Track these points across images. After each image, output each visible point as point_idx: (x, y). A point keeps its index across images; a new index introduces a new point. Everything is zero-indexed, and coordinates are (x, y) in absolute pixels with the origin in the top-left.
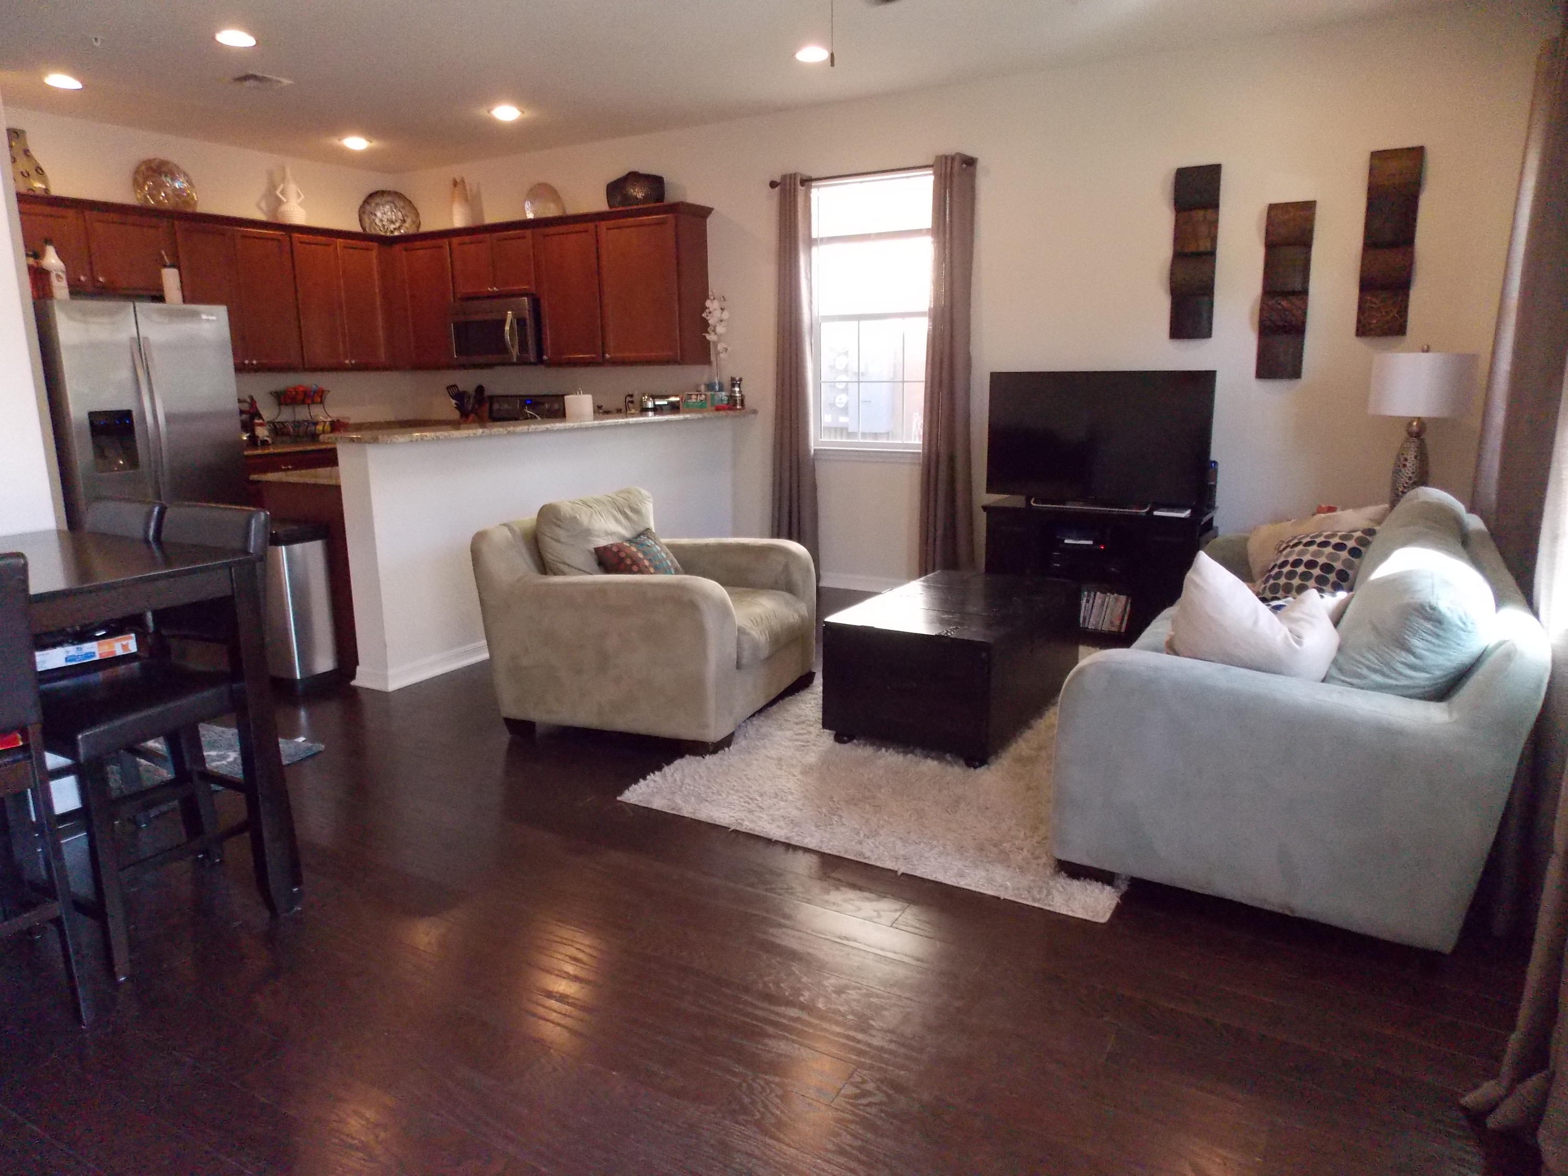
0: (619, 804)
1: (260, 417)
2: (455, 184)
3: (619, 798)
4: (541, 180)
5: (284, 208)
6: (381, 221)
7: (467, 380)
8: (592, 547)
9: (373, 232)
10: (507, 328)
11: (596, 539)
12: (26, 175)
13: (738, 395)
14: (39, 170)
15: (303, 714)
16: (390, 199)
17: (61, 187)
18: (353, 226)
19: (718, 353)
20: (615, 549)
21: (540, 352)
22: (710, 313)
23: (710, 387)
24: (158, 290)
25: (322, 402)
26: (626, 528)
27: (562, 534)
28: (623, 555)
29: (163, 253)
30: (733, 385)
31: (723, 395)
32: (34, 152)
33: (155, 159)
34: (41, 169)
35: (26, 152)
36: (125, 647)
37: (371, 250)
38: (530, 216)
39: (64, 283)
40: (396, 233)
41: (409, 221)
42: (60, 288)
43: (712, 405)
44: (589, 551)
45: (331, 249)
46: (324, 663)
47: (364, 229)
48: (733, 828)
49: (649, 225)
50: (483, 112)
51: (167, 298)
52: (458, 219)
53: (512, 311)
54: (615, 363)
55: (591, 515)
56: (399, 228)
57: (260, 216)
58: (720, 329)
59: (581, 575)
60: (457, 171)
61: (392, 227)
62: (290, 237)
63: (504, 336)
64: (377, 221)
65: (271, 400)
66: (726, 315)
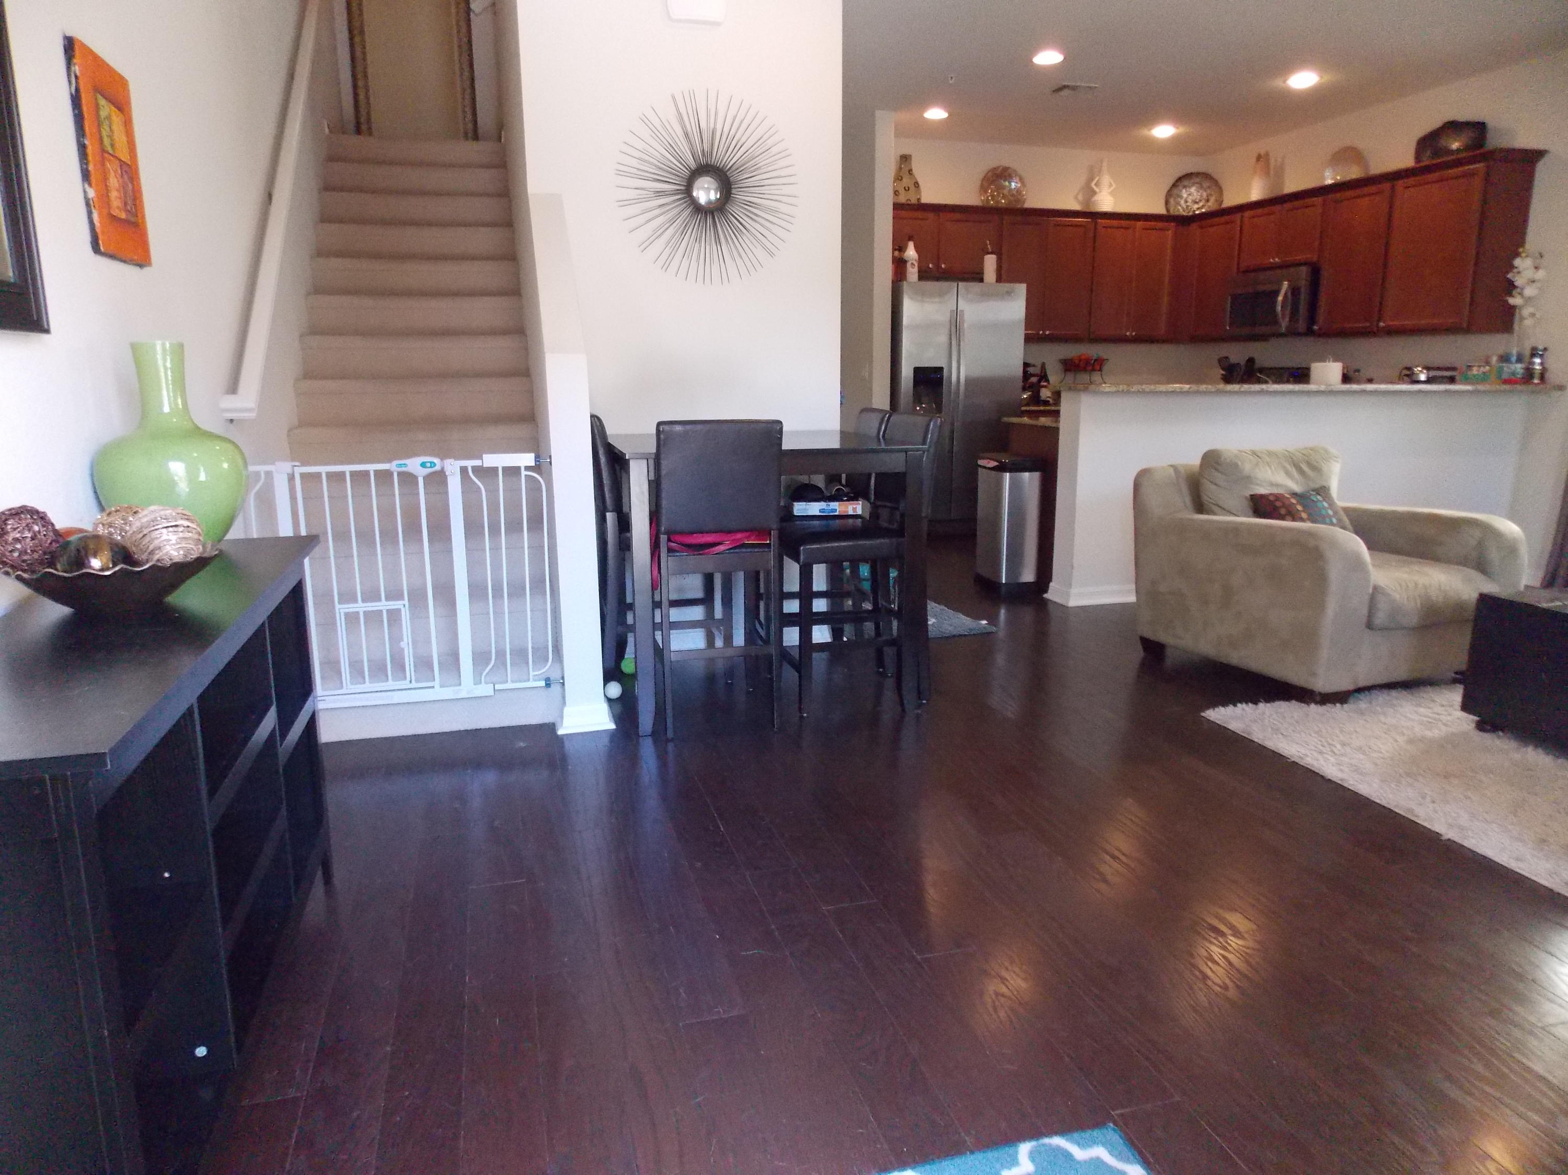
0: (1202, 719)
1: (1047, 381)
2: (1259, 158)
3: (1203, 714)
4: (1348, 143)
5: (1096, 198)
6: (1186, 202)
7: (1238, 353)
8: (1248, 493)
9: (1177, 213)
10: (1280, 298)
11: (1257, 487)
12: (907, 189)
13: (1538, 367)
14: (916, 185)
15: (1003, 611)
16: (1198, 180)
17: (929, 196)
18: (1160, 210)
19: (1522, 319)
20: (1271, 498)
21: (1312, 319)
22: (1519, 272)
23: (1505, 358)
24: (978, 273)
25: (1100, 370)
26: (1297, 483)
27: (1219, 478)
28: (1278, 504)
29: (988, 242)
30: (1533, 355)
31: (1519, 368)
32: (915, 171)
33: (998, 167)
34: (918, 184)
35: (910, 171)
36: (854, 509)
37: (1168, 230)
38: (1329, 182)
39: (916, 269)
40: (1197, 212)
41: (1212, 199)
42: (912, 273)
43: (1499, 377)
44: (1246, 497)
45: (1130, 231)
46: (1028, 575)
47: (1168, 210)
48: (1293, 760)
49: (1457, 178)
50: (1278, 83)
51: (985, 281)
52: (1256, 193)
53: (1289, 281)
54: (1391, 332)
55: (1257, 465)
56: (1203, 207)
57: (1076, 207)
58: (1529, 291)
59: (1229, 516)
60: (1261, 146)
61: (1196, 206)
62: (1096, 223)
63: (1275, 307)
64: (1182, 202)
65: (1059, 367)
66: (1541, 274)
